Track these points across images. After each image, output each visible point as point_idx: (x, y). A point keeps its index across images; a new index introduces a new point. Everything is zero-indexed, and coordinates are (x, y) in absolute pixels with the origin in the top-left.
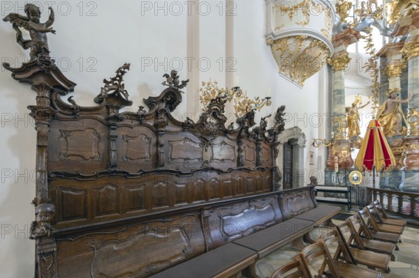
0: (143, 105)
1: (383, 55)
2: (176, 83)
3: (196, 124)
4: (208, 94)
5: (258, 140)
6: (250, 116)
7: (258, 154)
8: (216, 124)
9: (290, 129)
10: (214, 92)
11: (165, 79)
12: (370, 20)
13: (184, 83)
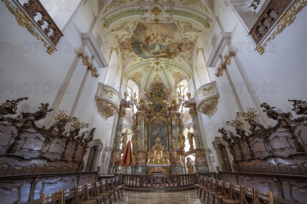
0: (21, 115)
1: (137, 115)
2: (46, 109)
3: (47, 131)
4: (60, 116)
5: (78, 144)
6: (77, 131)
7: (75, 152)
8: (58, 132)
9: (96, 140)
10: (63, 116)
11: (41, 106)
12: (133, 102)
13: (50, 110)
